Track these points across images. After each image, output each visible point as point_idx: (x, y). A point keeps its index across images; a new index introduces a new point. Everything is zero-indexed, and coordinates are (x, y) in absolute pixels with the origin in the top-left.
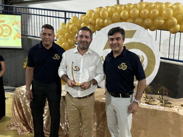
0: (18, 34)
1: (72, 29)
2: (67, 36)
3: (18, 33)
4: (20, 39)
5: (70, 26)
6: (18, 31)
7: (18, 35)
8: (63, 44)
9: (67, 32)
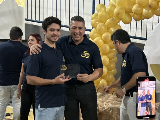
9: (108, 17)
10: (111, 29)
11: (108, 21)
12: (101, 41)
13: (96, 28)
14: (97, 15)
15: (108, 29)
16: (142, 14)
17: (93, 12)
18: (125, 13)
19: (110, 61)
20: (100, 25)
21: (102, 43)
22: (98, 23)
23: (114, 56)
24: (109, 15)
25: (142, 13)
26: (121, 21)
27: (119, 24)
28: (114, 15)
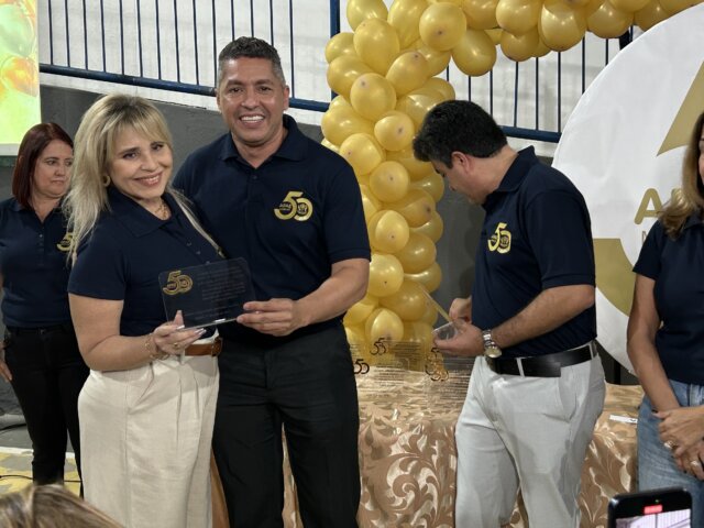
0: (21, 64)
1: (438, 33)
2: (402, 74)
3: (16, 61)
4: (30, 97)
5: (428, 18)
6: (21, 48)
7: (21, 74)
8: (384, 121)
9: (398, 49)
10: (413, 97)
11: (399, 62)
12: (371, 148)
13: (347, 97)
14: (349, 40)
15: (399, 98)
16: (535, 29)
17: (335, 28)
18: (469, 27)
19: (412, 235)
20: (363, 84)
21: (378, 157)
22: (354, 72)
23: (429, 210)
24: (401, 41)
25: (536, 26)
26: (452, 64)
27: (442, 75)
28: (420, 37)
